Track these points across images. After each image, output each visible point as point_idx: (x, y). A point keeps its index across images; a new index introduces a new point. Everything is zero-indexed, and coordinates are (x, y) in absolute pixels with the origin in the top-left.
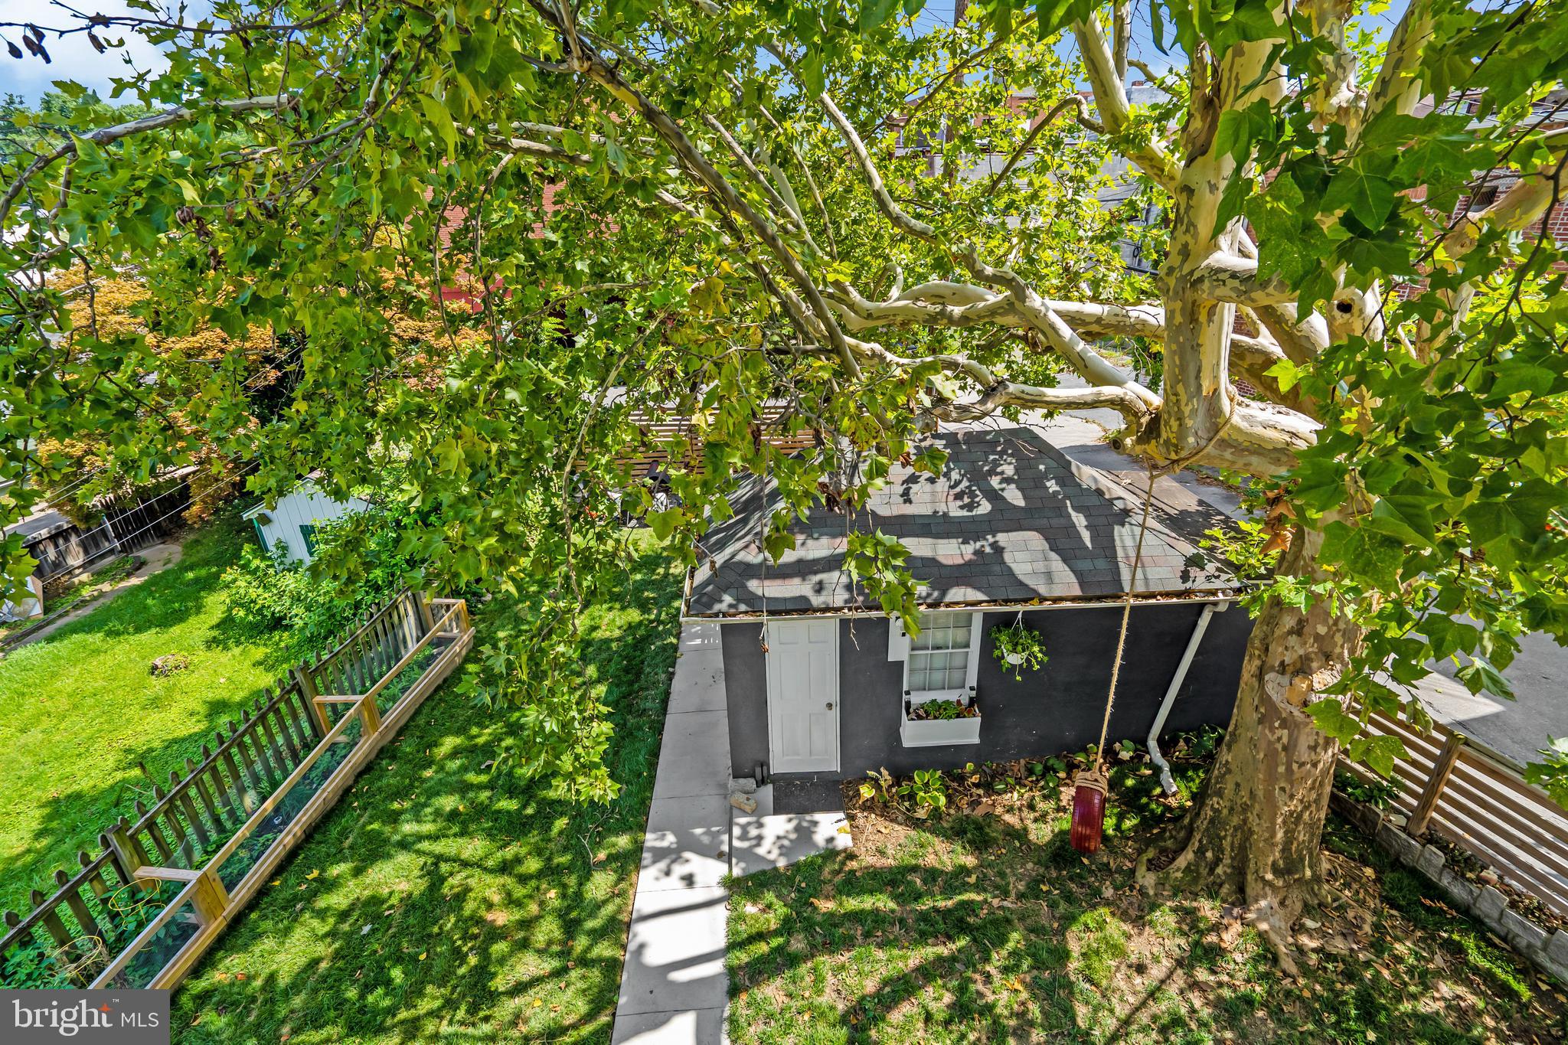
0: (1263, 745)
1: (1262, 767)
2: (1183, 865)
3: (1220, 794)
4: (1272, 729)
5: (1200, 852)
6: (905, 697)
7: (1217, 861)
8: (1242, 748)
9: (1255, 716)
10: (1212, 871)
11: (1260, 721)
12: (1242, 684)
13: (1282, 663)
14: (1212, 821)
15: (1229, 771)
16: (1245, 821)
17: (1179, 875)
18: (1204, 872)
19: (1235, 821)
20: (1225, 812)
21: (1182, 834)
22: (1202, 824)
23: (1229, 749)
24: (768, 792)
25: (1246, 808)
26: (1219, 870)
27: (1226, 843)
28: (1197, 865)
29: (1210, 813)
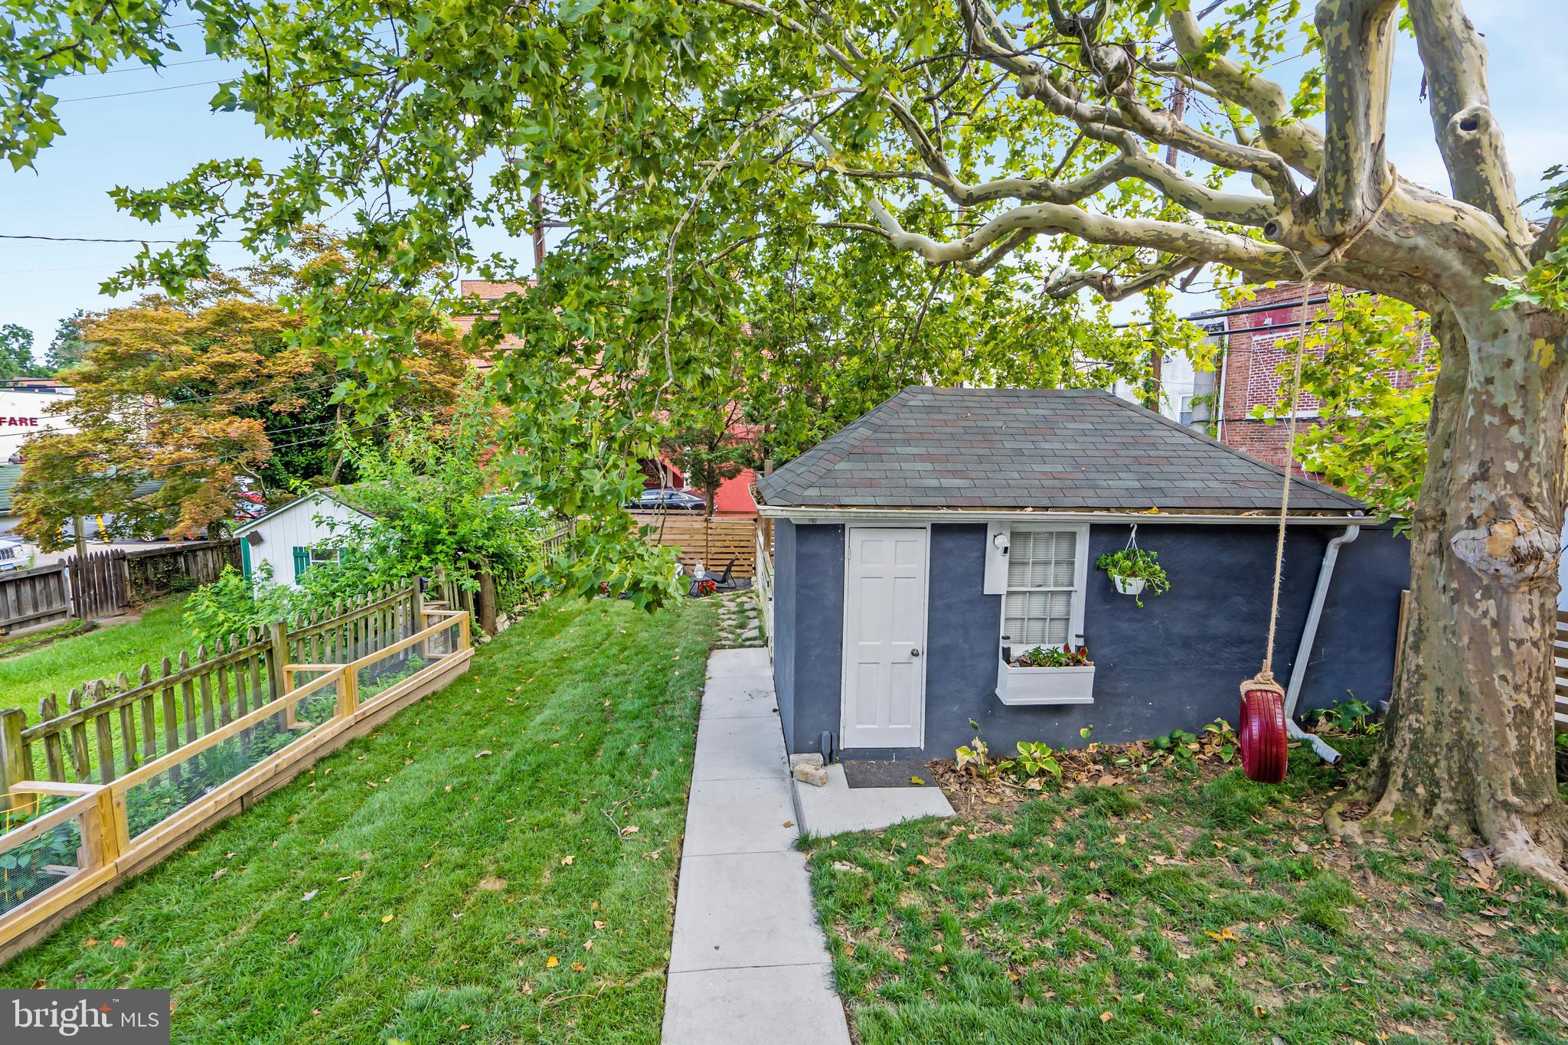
0: (1465, 627)
1: (1469, 655)
2: (1390, 808)
3: (1417, 708)
4: (1473, 604)
5: (1408, 788)
6: (1003, 644)
7: (1433, 799)
8: (1435, 640)
9: (1445, 599)
10: (1428, 813)
11: (1454, 600)
12: (1416, 571)
13: (1470, 518)
14: (1414, 746)
15: (1424, 677)
16: (1460, 734)
17: (1389, 818)
18: (1419, 814)
19: (1447, 737)
20: (1430, 729)
21: (1372, 781)
22: (1400, 754)
23: (1416, 648)
24: (837, 770)
25: (1458, 717)
26: (1439, 810)
27: (1440, 772)
28: (1409, 806)
29: (1409, 736)
